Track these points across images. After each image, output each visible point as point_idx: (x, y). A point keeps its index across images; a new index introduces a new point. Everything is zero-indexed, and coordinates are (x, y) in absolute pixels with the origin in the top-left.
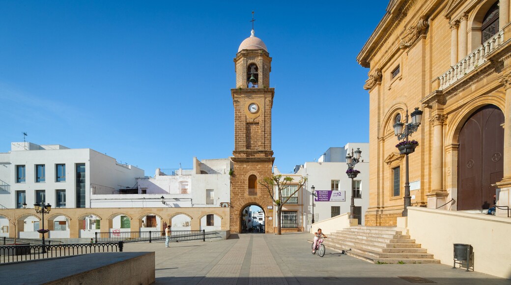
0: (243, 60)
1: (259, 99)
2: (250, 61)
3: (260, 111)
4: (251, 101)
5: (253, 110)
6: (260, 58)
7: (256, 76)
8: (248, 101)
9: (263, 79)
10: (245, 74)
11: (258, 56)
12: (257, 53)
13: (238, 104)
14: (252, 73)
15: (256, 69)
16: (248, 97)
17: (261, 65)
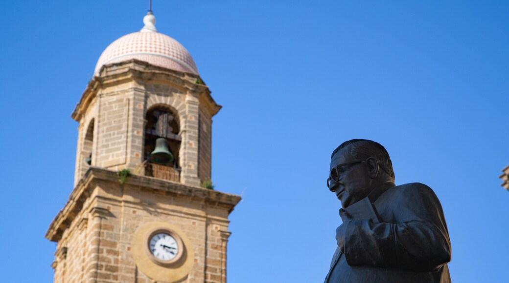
0: (135, 89)
1: (188, 222)
2: (155, 100)
3: (189, 262)
4: (159, 223)
5: (162, 254)
6: (188, 97)
7: (174, 145)
8: (149, 222)
9: (199, 162)
10: (140, 133)
11: (184, 91)
12: (184, 82)
13: (109, 221)
14: (160, 134)
15: (174, 125)
16: (147, 205)
17: (194, 119)
